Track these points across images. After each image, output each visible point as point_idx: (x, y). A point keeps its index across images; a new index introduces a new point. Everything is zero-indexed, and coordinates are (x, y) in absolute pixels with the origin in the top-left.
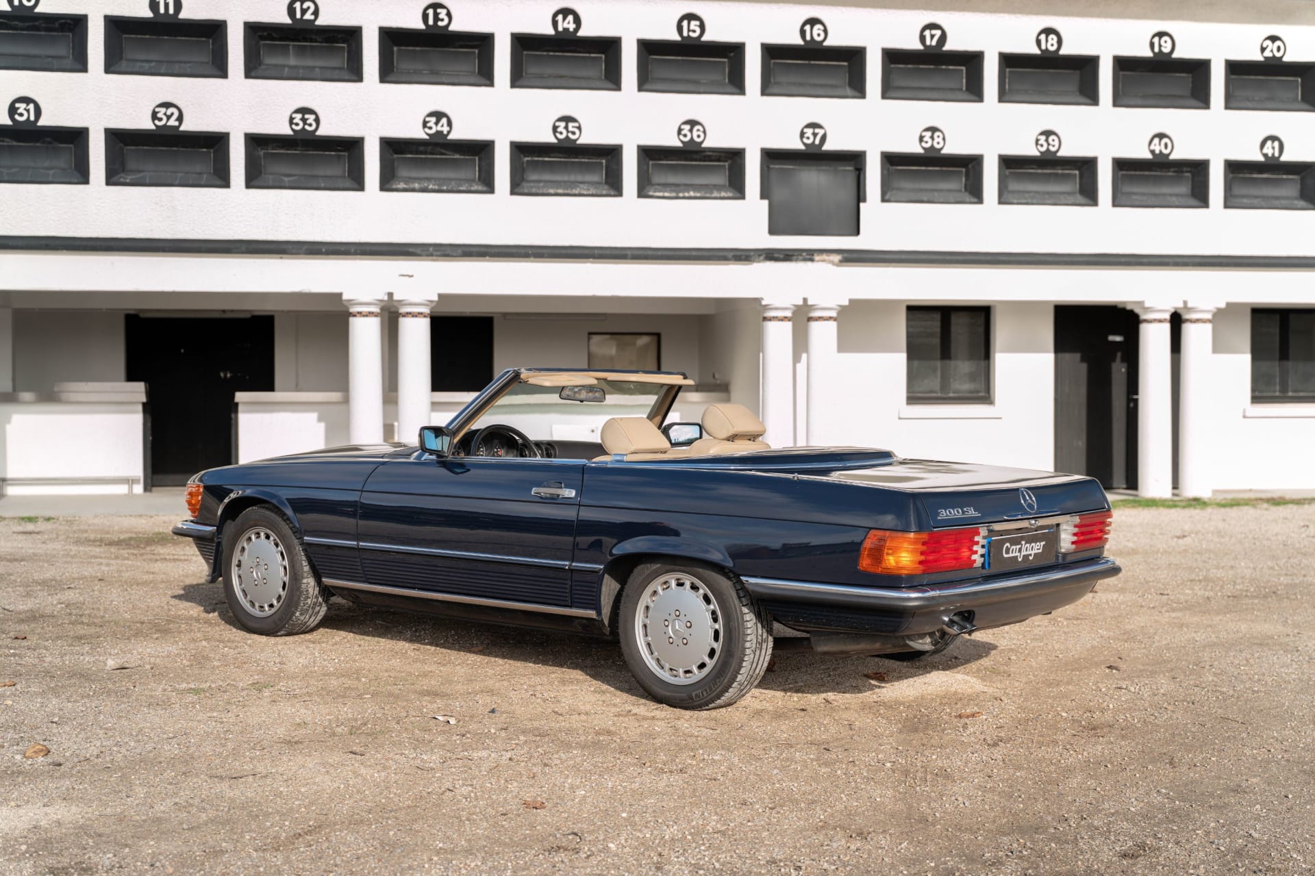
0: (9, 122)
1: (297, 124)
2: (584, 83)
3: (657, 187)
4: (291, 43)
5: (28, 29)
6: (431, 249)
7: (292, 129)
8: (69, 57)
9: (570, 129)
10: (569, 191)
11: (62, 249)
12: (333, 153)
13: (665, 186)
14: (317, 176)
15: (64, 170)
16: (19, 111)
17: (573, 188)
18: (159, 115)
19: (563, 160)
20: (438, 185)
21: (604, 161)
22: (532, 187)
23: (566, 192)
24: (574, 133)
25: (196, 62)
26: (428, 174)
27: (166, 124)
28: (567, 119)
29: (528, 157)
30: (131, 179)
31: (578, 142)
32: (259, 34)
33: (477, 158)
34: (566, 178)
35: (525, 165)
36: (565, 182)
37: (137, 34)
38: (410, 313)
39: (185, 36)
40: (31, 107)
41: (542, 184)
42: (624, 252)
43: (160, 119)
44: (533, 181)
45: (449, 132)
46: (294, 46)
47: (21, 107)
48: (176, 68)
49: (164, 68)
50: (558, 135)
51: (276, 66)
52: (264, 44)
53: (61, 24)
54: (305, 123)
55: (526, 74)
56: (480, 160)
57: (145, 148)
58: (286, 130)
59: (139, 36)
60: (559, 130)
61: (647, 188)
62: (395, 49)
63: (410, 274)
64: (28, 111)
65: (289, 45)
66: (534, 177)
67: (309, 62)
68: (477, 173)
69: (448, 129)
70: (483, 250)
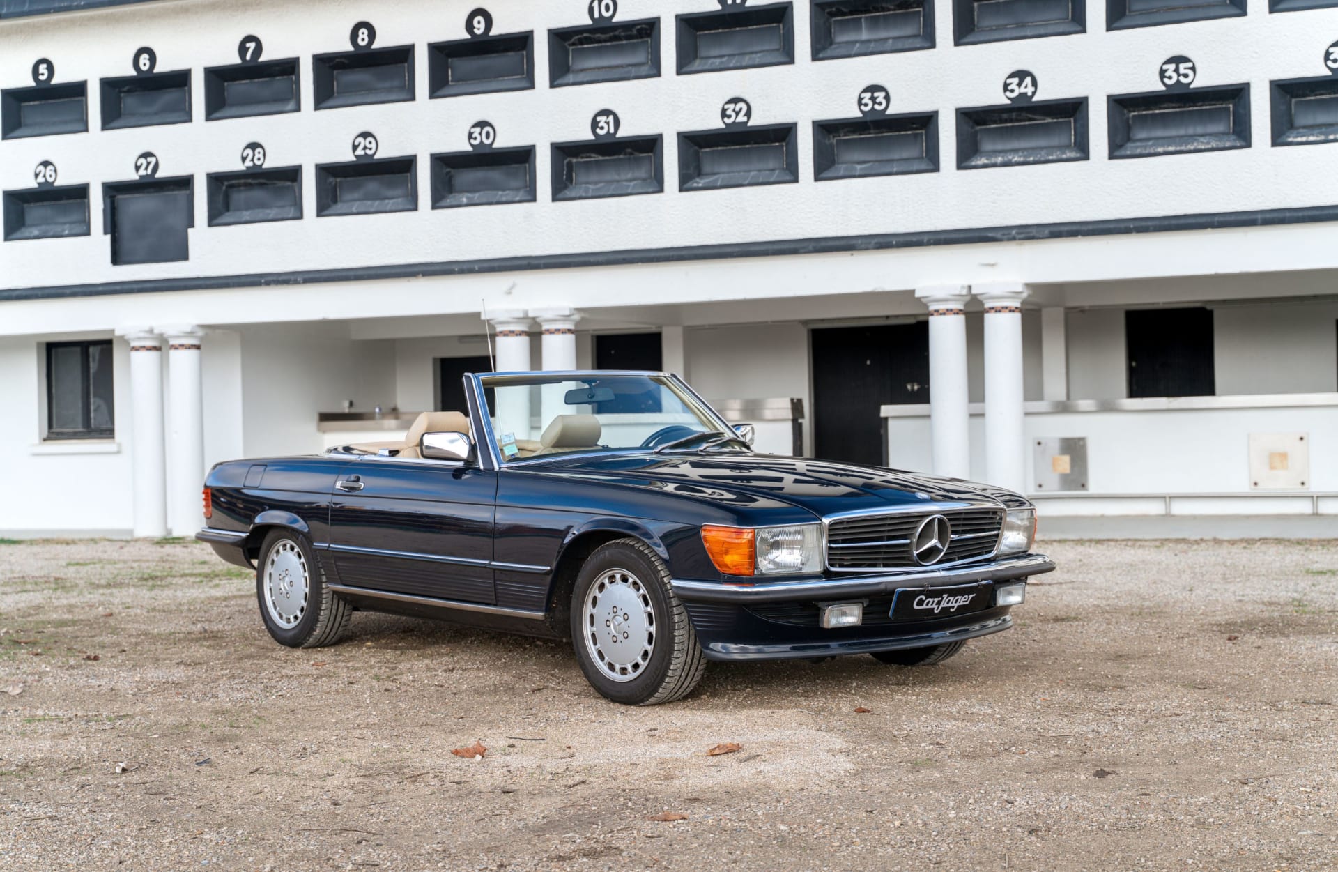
0: (592, 138)
1: (866, 105)
2: (1200, 13)
3: (1301, 130)
4: (863, 16)
5: (611, 39)
6: (1014, 232)
7: (862, 111)
8: (647, 63)
9: (1182, 71)
10: (1183, 148)
11: (637, 262)
12: (909, 132)
13: (1312, 128)
14: (892, 160)
15: (644, 180)
16: (600, 125)
17: (1189, 143)
18: (728, 112)
19: (1178, 110)
20: (1025, 156)
21: (1231, 106)
22: (1137, 147)
23: (1178, 148)
24: (1186, 76)
25: (767, 51)
26: (1015, 144)
27: (734, 122)
28: (1178, 60)
29: (1134, 111)
30: (705, 183)
31: (1192, 86)
32: (828, 10)
33: (1072, 120)
34: (1182, 132)
35: (1130, 122)
36: (1181, 137)
37: (710, 30)
38: (993, 308)
39: (756, 25)
40: (611, 118)
41: (1150, 143)
42: (1253, 217)
43: (729, 117)
44: (1141, 140)
45: (1034, 93)
46: (866, 18)
47: (602, 119)
48: (746, 60)
49: (734, 61)
50: (1166, 81)
51: (847, 42)
52: (835, 21)
53: (638, 30)
54: (874, 103)
55: (1130, 11)
56: (1075, 122)
57: (720, 148)
58: (854, 113)
59: (712, 32)
60: (1167, 74)
61: (1288, 134)
62: (976, 5)
63: (992, 262)
64: (608, 123)
65: (861, 18)
66: (1142, 134)
67: (882, 34)
68: (1073, 137)
69: (1033, 89)
70: (1074, 228)
